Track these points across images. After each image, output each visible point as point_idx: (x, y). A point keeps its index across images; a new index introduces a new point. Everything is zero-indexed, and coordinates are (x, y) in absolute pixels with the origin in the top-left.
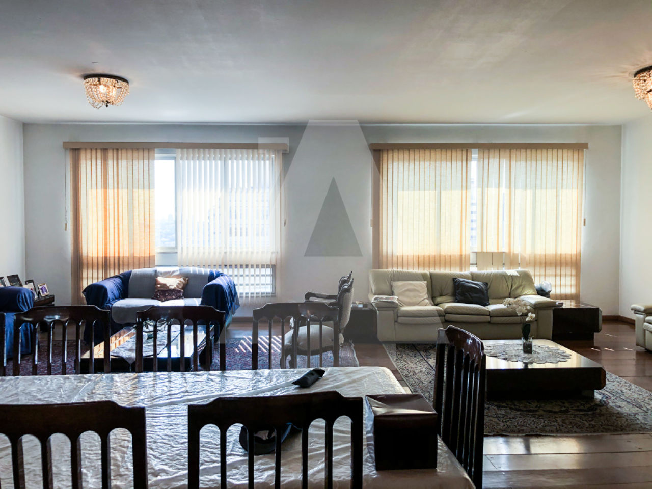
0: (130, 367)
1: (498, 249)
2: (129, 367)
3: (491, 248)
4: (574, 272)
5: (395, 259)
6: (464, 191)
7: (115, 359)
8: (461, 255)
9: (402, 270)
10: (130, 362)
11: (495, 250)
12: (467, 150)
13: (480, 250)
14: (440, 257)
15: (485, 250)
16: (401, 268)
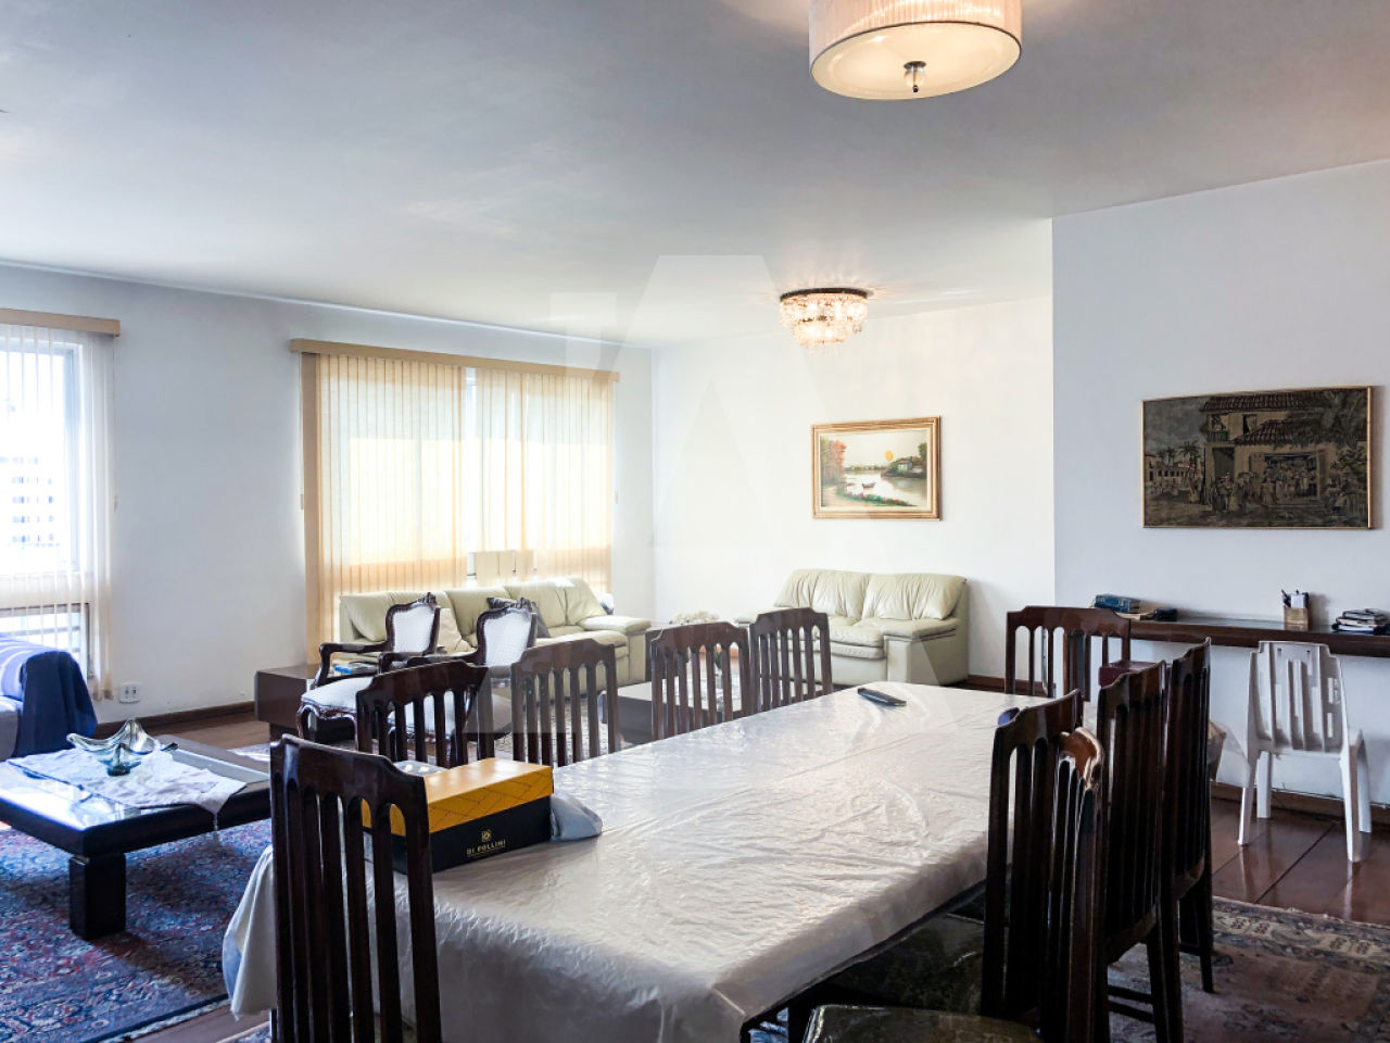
0: (216, 822)
1: (506, 546)
2: (213, 819)
3: (496, 545)
4: (604, 579)
5: (346, 574)
6: (457, 442)
7: (170, 811)
8: (454, 560)
9: (359, 595)
10: (215, 810)
11: (501, 548)
12: (460, 369)
13: (480, 550)
14: (421, 564)
15: (488, 549)
16: (357, 590)
